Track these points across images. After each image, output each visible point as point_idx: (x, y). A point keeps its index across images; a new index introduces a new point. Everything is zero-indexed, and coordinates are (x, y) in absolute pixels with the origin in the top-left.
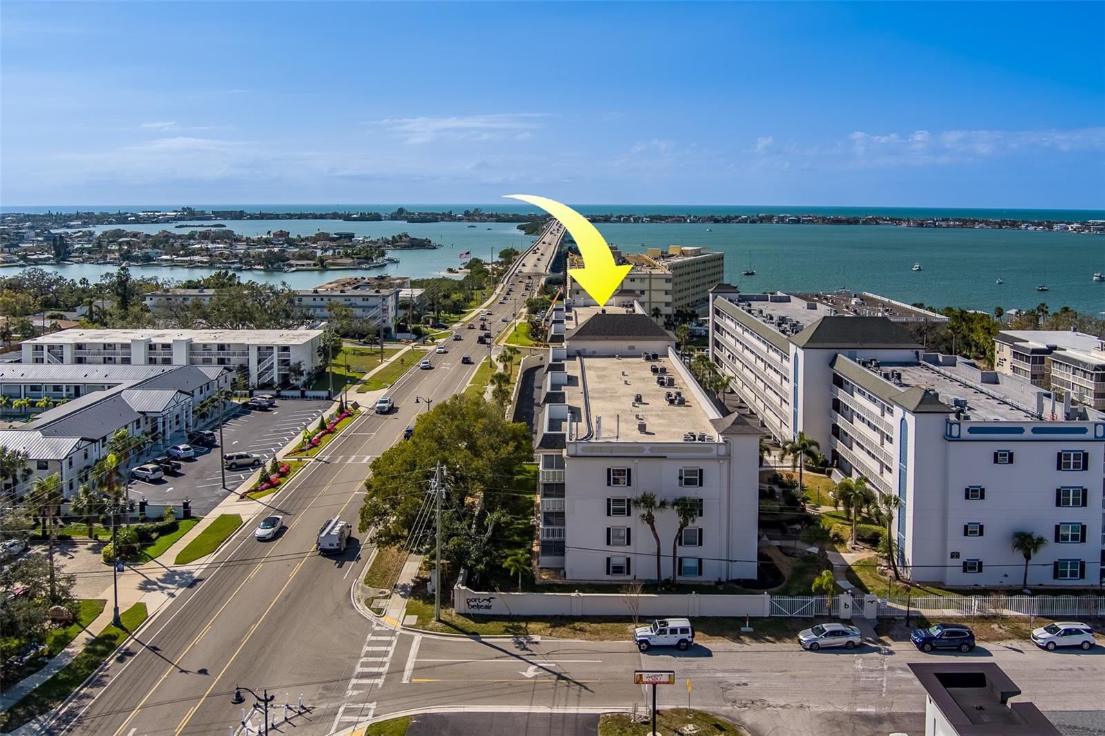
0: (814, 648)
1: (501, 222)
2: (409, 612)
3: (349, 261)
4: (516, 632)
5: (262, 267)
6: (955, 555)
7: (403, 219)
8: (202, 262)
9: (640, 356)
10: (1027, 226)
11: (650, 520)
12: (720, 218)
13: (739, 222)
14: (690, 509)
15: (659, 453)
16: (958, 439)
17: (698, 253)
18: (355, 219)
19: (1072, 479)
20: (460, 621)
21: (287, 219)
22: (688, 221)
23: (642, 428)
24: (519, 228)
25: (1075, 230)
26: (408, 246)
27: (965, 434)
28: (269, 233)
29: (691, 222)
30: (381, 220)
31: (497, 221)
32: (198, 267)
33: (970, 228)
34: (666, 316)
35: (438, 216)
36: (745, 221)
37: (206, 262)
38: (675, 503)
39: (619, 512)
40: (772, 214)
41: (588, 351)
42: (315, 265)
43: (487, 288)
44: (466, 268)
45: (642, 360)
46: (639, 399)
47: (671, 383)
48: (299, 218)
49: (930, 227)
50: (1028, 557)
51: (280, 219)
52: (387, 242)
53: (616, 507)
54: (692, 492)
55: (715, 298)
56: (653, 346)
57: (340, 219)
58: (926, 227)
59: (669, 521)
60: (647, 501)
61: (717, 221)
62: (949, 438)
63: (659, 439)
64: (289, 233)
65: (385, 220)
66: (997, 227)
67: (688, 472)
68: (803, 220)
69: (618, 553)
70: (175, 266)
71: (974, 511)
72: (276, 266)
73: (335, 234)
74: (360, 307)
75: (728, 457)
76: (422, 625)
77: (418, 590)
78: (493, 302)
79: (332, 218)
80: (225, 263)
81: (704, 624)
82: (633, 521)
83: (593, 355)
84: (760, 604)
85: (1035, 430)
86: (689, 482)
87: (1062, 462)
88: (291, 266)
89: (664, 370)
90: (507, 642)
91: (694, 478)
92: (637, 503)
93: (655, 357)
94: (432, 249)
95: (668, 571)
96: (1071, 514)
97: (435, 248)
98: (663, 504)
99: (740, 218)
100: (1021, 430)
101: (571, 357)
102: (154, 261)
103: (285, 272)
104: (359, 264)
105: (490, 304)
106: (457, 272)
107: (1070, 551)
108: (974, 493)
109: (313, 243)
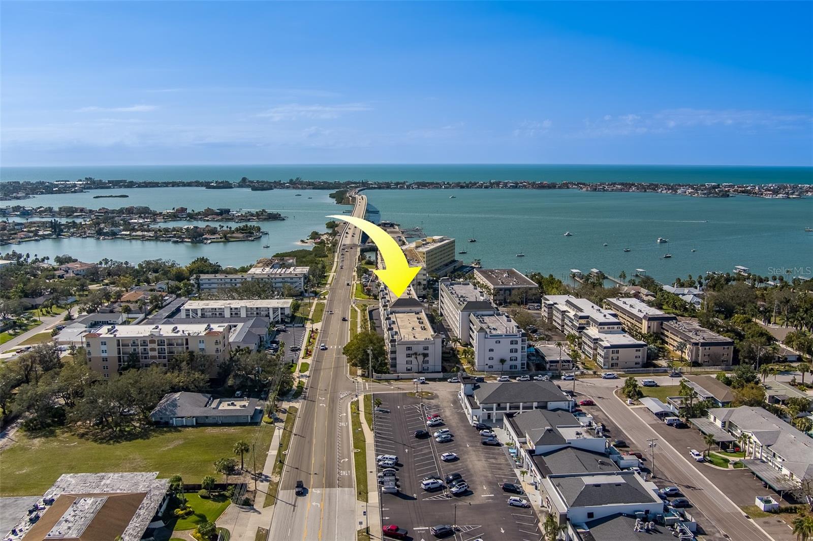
0: (451, 382)
1: (316, 189)
2: (363, 379)
3: (241, 235)
4: (388, 382)
5: (190, 240)
6: (487, 365)
7: (248, 186)
8: (150, 236)
9: (413, 313)
10: (662, 190)
11: (416, 358)
12: (464, 185)
13: (477, 187)
14: (425, 355)
15: (419, 343)
16: (487, 338)
17: (442, 240)
18: (214, 187)
19: (514, 346)
20: (375, 380)
21: (164, 187)
22: (443, 187)
23: (414, 337)
24: (332, 196)
25: (690, 193)
26: (267, 219)
27: (489, 337)
28: (174, 209)
29: (445, 188)
30: (232, 188)
31: (313, 189)
32: (148, 240)
33: (626, 191)
34: (424, 285)
35: (272, 184)
36: (481, 187)
37: (153, 237)
38: (422, 354)
39: (409, 357)
40: (500, 181)
41: (397, 311)
42: (221, 238)
43: (329, 255)
44: (311, 239)
45: (414, 314)
46: (413, 328)
47: (422, 323)
48: (173, 186)
49: (600, 191)
50: (503, 364)
51: (159, 187)
52: (252, 215)
53: (408, 356)
54: (426, 352)
55: (441, 284)
56: (417, 309)
57: (202, 186)
58: (598, 191)
59: (421, 358)
60: (416, 354)
61: (462, 187)
62: (486, 338)
63: (419, 340)
64: (186, 209)
65: (235, 187)
66: (643, 191)
67: (425, 347)
68: (519, 186)
69: (409, 367)
70: (133, 239)
71: (491, 354)
72: (198, 239)
73: (218, 210)
74: (289, 282)
75: (434, 343)
76: (367, 381)
77: (363, 376)
78: (336, 268)
79: (196, 186)
80: (165, 237)
81: (427, 379)
82: (413, 358)
83: (398, 313)
84: (441, 375)
85: (505, 336)
86: (425, 349)
87: (512, 343)
88: (207, 239)
89: (420, 319)
90: (387, 383)
91: (426, 348)
92: (413, 354)
93: (418, 313)
94: (281, 220)
95: (420, 370)
96: (514, 355)
97: (284, 220)
98: (419, 355)
99: (477, 185)
100: (502, 336)
101: (391, 313)
102: (118, 235)
103: (205, 244)
104: (247, 237)
105: (336, 269)
106: (307, 243)
107: (513, 363)
108: (491, 350)
109: (206, 217)
